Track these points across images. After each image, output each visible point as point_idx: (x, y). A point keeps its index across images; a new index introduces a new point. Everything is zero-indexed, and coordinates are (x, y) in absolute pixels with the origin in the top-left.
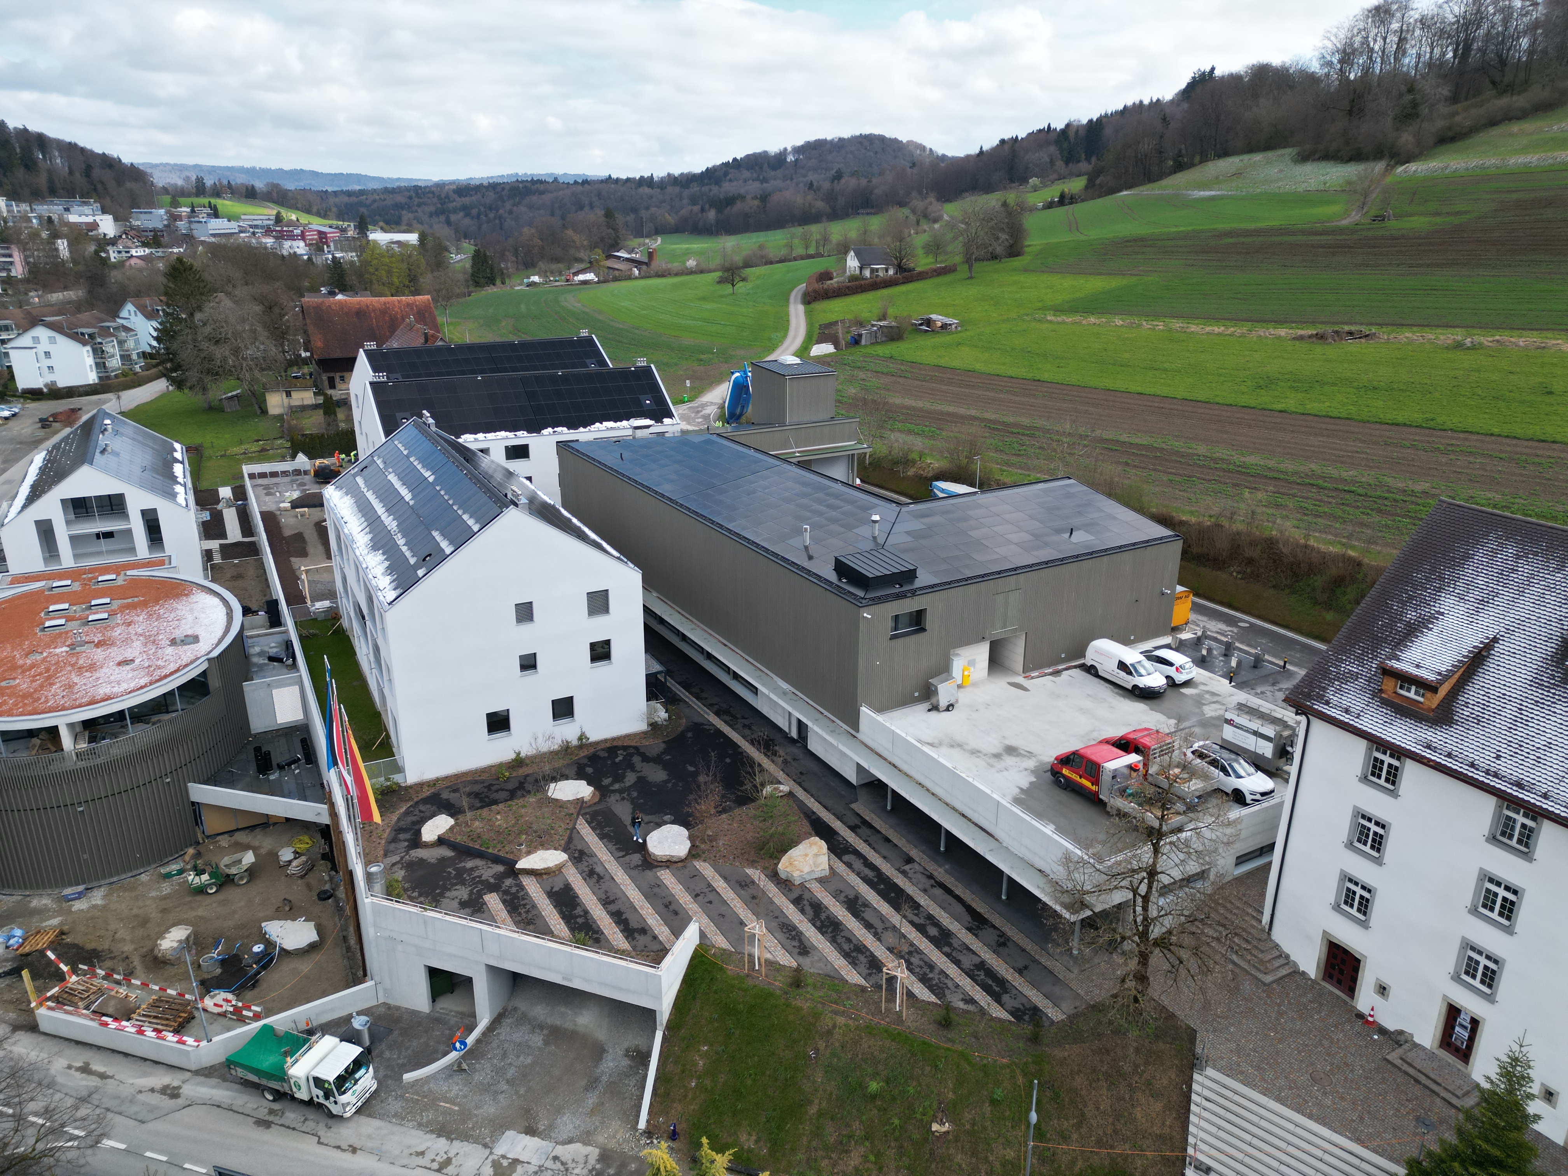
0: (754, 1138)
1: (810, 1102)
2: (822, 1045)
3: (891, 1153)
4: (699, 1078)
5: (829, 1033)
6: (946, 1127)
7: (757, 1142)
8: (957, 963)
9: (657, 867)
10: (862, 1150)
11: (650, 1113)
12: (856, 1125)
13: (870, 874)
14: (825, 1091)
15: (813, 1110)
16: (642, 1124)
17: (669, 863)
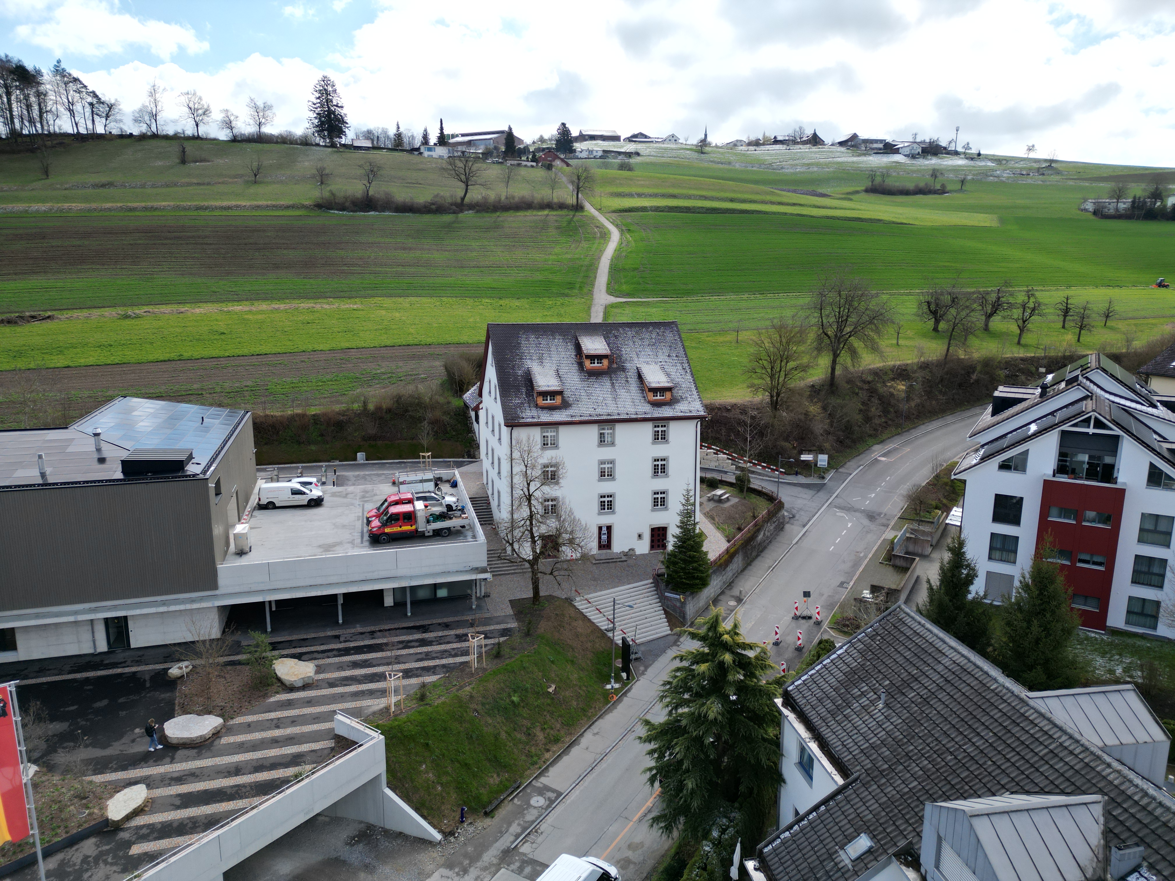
0: (495, 776)
1: (499, 734)
2: (473, 706)
3: (548, 717)
4: (438, 783)
5: (471, 697)
6: (553, 687)
7: (498, 775)
8: (449, 643)
9: (213, 742)
10: (538, 729)
11: (434, 827)
12: (525, 722)
13: (335, 653)
14: (498, 723)
15: (503, 735)
16: (438, 837)
17: (217, 734)
